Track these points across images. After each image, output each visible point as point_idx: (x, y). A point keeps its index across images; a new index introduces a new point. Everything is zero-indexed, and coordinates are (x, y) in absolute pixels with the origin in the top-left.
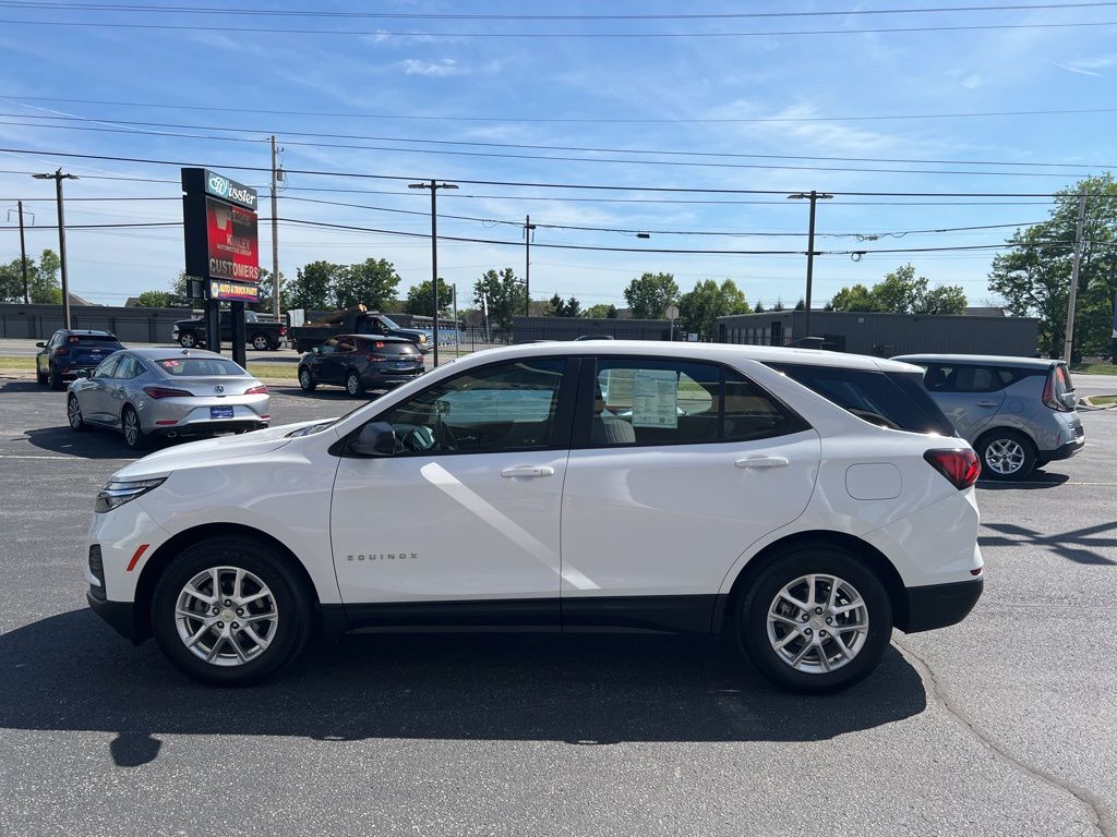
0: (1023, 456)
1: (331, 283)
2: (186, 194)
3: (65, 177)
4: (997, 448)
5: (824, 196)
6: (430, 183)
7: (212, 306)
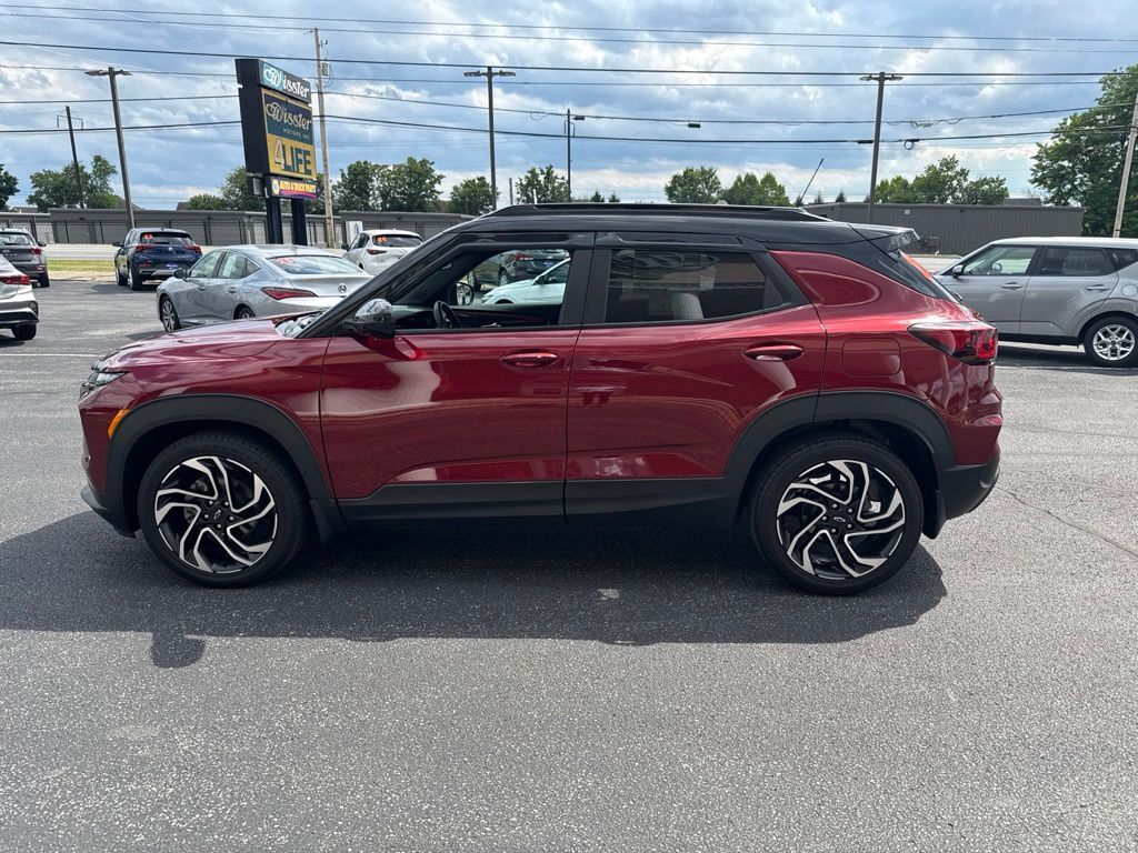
0: (1133, 341)
1: (376, 183)
2: (241, 86)
3: (118, 73)
4: (1106, 334)
5: (893, 77)
6: (486, 70)
7: (273, 203)
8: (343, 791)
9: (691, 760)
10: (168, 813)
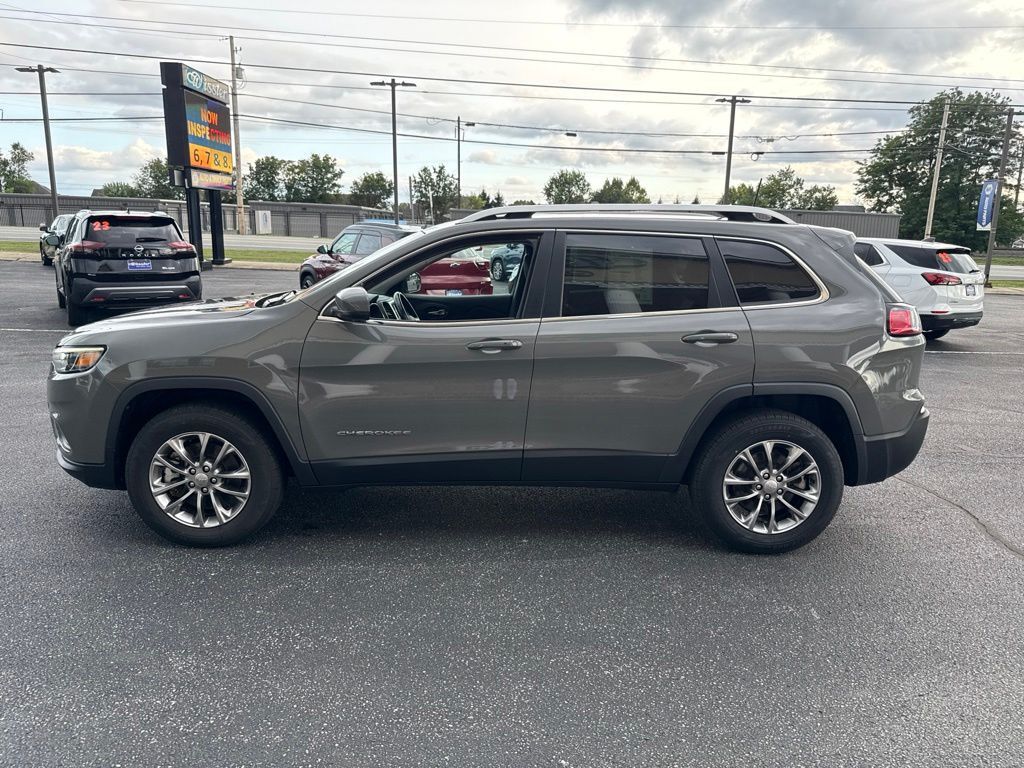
1: (281, 177)
2: (165, 87)
3: (47, 70)
5: (744, 99)
7: (192, 193)
8: (323, 700)
9: (611, 668)
10: (174, 721)
